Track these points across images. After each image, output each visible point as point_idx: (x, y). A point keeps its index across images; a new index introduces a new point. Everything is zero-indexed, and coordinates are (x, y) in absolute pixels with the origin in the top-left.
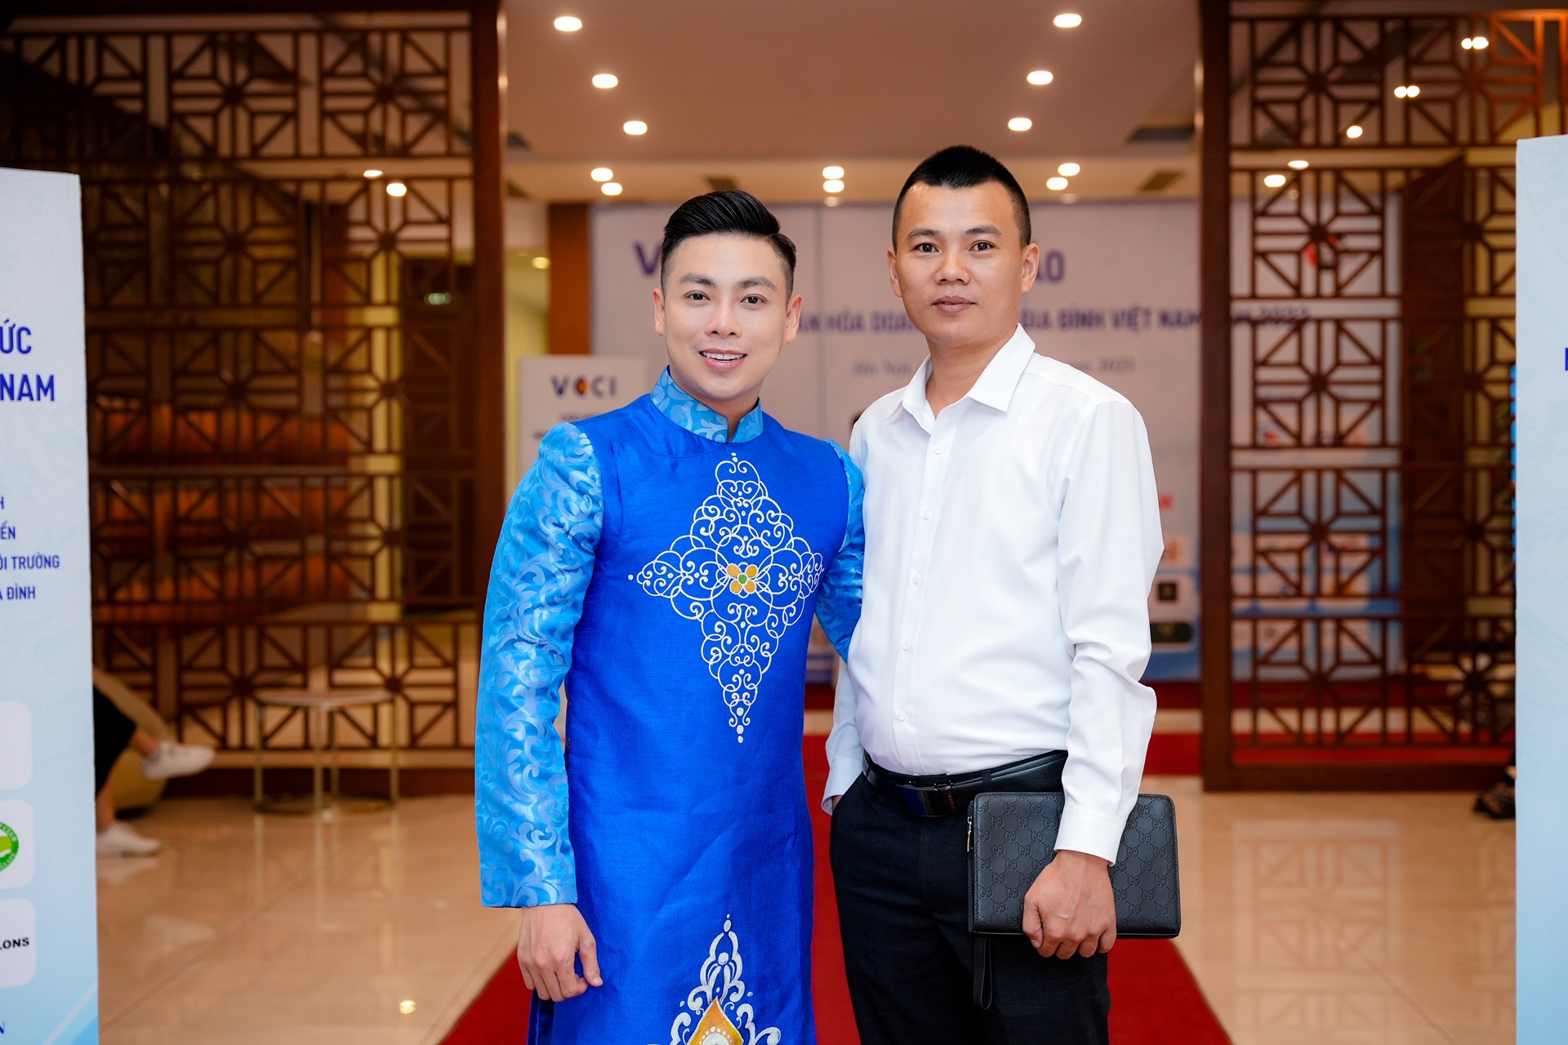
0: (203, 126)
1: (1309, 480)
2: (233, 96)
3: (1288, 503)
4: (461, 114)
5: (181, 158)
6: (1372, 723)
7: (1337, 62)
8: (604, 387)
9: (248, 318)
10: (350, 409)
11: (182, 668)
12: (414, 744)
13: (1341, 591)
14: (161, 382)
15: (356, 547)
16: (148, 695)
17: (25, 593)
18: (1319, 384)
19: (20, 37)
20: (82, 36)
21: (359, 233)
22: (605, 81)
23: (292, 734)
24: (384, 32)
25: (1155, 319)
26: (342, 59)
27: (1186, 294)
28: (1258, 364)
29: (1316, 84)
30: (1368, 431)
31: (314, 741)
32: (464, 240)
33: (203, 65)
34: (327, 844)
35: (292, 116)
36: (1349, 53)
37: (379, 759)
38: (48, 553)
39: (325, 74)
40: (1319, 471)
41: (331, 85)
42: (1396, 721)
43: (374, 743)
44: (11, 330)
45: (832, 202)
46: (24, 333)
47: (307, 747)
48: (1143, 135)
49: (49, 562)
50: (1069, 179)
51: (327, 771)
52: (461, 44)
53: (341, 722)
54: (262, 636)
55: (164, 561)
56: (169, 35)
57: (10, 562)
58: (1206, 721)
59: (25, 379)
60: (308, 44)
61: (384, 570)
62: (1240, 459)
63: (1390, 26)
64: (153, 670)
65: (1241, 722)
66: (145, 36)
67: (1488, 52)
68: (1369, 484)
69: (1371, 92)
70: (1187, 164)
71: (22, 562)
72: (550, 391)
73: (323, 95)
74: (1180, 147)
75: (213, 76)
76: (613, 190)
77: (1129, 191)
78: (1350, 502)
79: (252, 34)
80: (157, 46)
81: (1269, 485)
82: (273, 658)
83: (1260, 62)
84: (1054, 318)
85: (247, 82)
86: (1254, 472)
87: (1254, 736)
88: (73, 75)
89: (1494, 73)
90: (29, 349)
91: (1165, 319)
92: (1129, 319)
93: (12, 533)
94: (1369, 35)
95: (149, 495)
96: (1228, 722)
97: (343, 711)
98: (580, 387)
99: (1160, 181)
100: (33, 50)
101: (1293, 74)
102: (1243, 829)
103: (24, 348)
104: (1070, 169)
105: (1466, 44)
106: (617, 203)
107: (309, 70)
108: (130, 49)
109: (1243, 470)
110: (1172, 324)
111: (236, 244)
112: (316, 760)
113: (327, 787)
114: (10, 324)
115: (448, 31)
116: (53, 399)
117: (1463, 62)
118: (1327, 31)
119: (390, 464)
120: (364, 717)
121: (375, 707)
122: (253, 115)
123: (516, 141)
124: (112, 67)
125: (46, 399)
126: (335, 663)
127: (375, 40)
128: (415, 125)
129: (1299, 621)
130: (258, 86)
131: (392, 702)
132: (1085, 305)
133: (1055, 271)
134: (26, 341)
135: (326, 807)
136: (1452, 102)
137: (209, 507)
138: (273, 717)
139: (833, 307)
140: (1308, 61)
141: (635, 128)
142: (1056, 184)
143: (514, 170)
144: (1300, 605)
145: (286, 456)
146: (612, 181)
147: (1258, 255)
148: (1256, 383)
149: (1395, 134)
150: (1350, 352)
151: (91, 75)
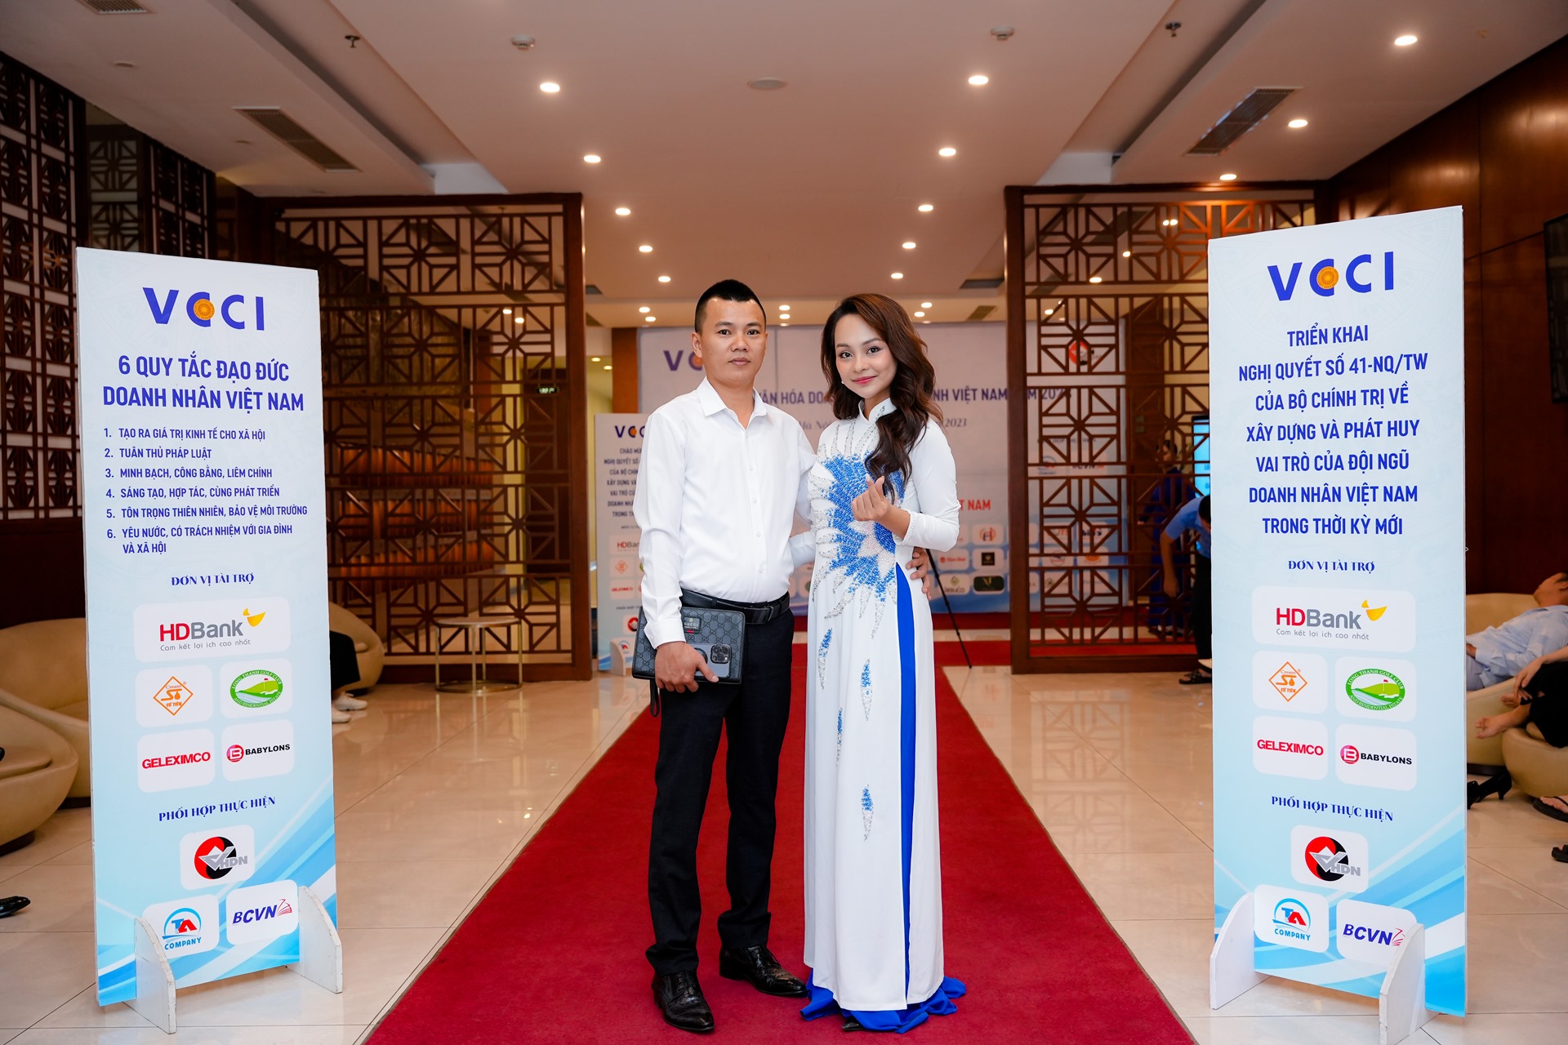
0: (401, 274)
1: (1075, 483)
2: (419, 256)
3: (1062, 498)
4: (559, 272)
5: (387, 296)
6: (1112, 633)
7: (1088, 232)
9: (429, 390)
10: (493, 445)
11: (389, 606)
12: (532, 650)
13: (1093, 553)
14: (376, 435)
15: (497, 530)
16: (370, 621)
17: (286, 529)
18: (1079, 425)
19: (288, 221)
20: (326, 220)
21: (497, 338)
22: (646, 249)
23: (458, 644)
24: (511, 216)
25: (979, 394)
26: (484, 234)
27: (999, 379)
28: (1042, 415)
29: (1076, 245)
30: (1109, 455)
31: (471, 649)
32: (561, 351)
33: (401, 237)
34: (480, 710)
35: (456, 267)
36: (1095, 226)
37: (511, 659)
38: (299, 505)
39: (475, 242)
40: (1080, 479)
41: (479, 249)
42: (1128, 633)
43: (508, 650)
44: (276, 365)
45: (784, 325)
46: (284, 368)
47: (467, 652)
48: (969, 284)
49: (301, 510)
50: (927, 311)
51: (479, 666)
52: (558, 223)
53: (488, 637)
54: (439, 585)
55: (379, 542)
56: (380, 219)
57: (276, 510)
58: (1013, 635)
59: (285, 396)
60: (465, 224)
61: (515, 544)
62: (1033, 471)
63: (1120, 210)
64: (373, 606)
65: (1035, 635)
66: (365, 219)
67: (1179, 226)
68: (1111, 486)
69: (1109, 250)
70: (999, 302)
71: (284, 510)
72: (614, 435)
73: (474, 255)
74: (994, 291)
75: (407, 244)
76: (651, 319)
77: (963, 319)
78: (1099, 497)
79: (430, 218)
80: (373, 226)
81: (1050, 487)
82: (446, 598)
83: (1041, 233)
85: (427, 248)
86: (1041, 479)
87: (1043, 642)
88: (321, 245)
89: (1181, 238)
90: (287, 377)
91: (985, 394)
92: (963, 394)
93: (277, 492)
94: (1107, 216)
95: (369, 502)
96: (1027, 635)
97: (488, 629)
99: (981, 312)
100: (296, 229)
101: (1062, 239)
102: (1036, 696)
103: (284, 377)
104: (927, 305)
105: (1166, 223)
106: (653, 328)
107: (465, 243)
108: (356, 228)
109: (1034, 478)
110: (990, 398)
111: (422, 346)
112: (473, 660)
113: (479, 677)
114: (275, 362)
115: (550, 215)
116: (302, 409)
117: (1164, 232)
118: (1082, 213)
119: (518, 479)
120: (501, 633)
121: (508, 627)
122: (432, 267)
123: (593, 289)
124: (345, 239)
125: (297, 409)
126: (484, 603)
127: (506, 221)
128: (530, 273)
129: (1069, 571)
130: (432, 250)
131: (519, 623)
134: (285, 372)
135: (478, 689)
136: (1157, 255)
137: (405, 507)
138: (447, 634)
139: (785, 389)
140: (1071, 231)
141: (664, 279)
142: (919, 314)
143: (591, 307)
144: (1069, 562)
145: (453, 481)
146: (650, 314)
147: (1042, 348)
148: (1041, 426)
149: (1123, 275)
150: (1098, 407)
151: (332, 244)
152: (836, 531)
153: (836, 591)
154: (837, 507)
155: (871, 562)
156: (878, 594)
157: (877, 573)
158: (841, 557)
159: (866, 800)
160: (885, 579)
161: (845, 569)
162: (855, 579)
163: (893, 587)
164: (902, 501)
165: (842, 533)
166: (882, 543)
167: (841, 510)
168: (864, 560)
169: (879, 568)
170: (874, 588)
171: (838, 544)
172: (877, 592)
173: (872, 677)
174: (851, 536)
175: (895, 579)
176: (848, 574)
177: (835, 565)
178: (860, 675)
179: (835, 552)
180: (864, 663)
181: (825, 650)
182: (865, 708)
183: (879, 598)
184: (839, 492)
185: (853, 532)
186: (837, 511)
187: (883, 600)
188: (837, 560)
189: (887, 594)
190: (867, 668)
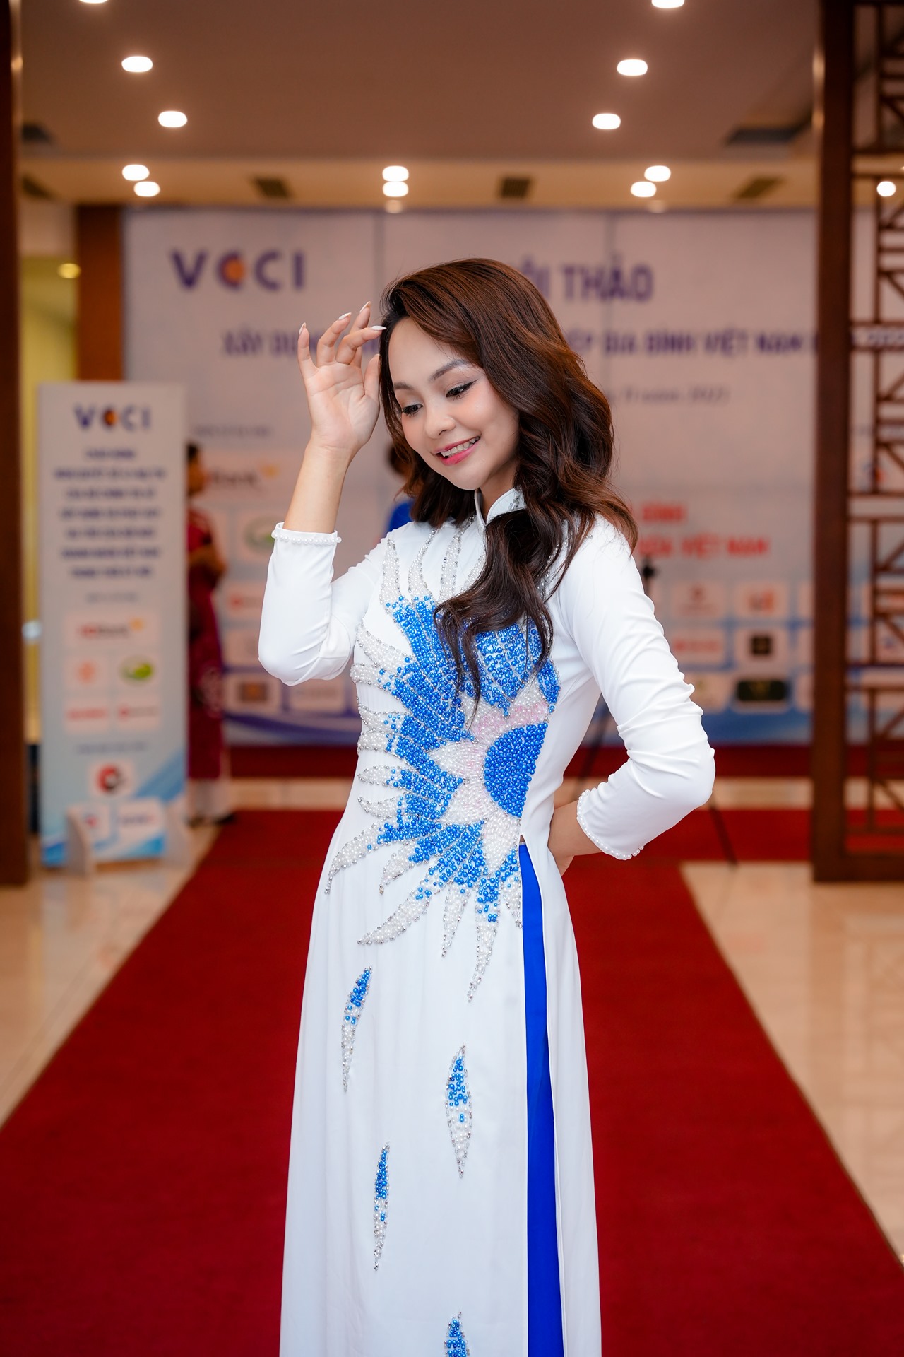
8: (136, 418)
22: (137, 64)
25: (752, 343)
28: (881, 399)
45: (394, 208)
48: (744, 137)
50: (658, 184)
62: (860, 507)
65: (857, 793)
72: (73, 422)
76: (148, 190)
81: (893, 537)
83: (887, 51)
84: (640, 341)
86: (875, 522)
87: (870, 812)
91: (763, 344)
92: (723, 342)
96: (840, 794)
98: (108, 418)
99: (757, 188)
104: (659, 173)
106: (153, 206)
109: (862, 519)
110: (770, 348)
123: (34, 133)
132: (675, 325)
133: (642, 286)
141: (172, 119)
142: (642, 190)
143: (30, 164)
146: (148, 179)
147: (884, 275)
148: (878, 422)
152: (403, 764)
153: (386, 890)
154: (409, 713)
155: (469, 836)
156: (481, 906)
157: (480, 861)
158: (405, 819)
159: (455, 1345)
160: (498, 875)
161: (411, 846)
162: (431, 871)
163: (512, 891)
164: (551, 710)
165: (413, 770)
166: (496, 795)
167: (417, 721)
168: (453, 831)
169: (484, 850)
170: (474, 894)
171: (402, 792)
172: (480, 901)
173: (472, 1084)
174: (432, 778)
175: (518, 874)
176: (418, 858)
177: (390, 835)
178: (446, 1081)
179: (393, 808)
180: (453, 1053)
181: (355, 1011)
182: (458, 1151)
183: (485, 915)
184: (418, 682)
185: (436, 771)
186: (408, 722)
187: (493, 918)
188: (396, 826)
189: (502, 907)
190: (459, 1065)
